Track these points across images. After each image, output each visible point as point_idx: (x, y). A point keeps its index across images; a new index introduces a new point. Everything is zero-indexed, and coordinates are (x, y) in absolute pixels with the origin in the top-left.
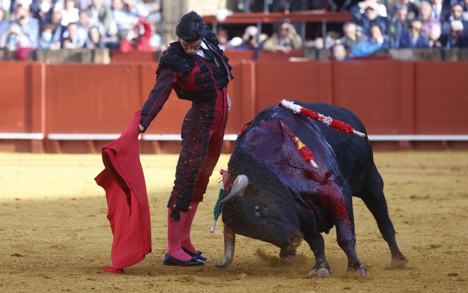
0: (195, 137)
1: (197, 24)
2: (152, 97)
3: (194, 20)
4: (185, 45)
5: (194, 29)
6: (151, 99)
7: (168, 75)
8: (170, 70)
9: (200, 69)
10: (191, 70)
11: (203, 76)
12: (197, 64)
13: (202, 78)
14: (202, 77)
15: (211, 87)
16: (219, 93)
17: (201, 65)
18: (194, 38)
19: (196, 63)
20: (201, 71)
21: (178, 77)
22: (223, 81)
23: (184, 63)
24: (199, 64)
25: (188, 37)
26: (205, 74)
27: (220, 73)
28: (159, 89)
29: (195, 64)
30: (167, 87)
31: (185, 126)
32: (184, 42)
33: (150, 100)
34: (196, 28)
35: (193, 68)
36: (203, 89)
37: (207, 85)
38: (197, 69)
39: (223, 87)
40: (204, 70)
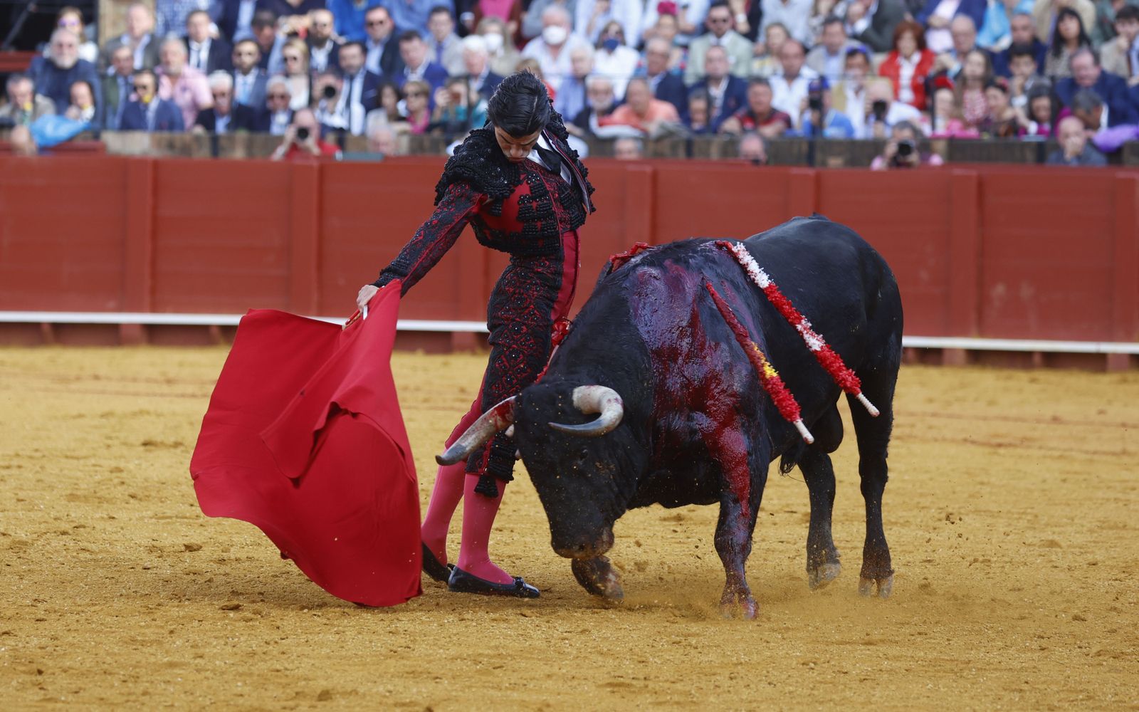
0: (524, 327)
1: (534, 99)
2: (422, 237)
3: (528, 91)
4: (505, 139)
5: (527, 108)
6: (420, 241)
7: (462, 196)
8: (467, 188)
9: (531, 190)
10: (512, 191)
11: (534, 205)
12: (524, 179)
13: (533, 210)
14: (534, 208)
15: (550, 229)
16: (567, 239)
17: (532, 182)
18: (526, 128)
19: (522, 177)
20: (532, 193)
21: (483, 204)
22: (577, 213)
23: (498, 177)
24: (530, 179)
25: (513, 125)
26: (541, 200)
27: (573, 197)
28: (438, 221)
29: (521, 179)
30: (456, 221)
31: (498, 304)
32: (505, 134)
33: (416, 243)
34: (532, 107)
35: (516, 186)
36: (533, 232)
37: (543, 223)
38: (523, 190)
39: (577, 227)
40: (538, 192)
